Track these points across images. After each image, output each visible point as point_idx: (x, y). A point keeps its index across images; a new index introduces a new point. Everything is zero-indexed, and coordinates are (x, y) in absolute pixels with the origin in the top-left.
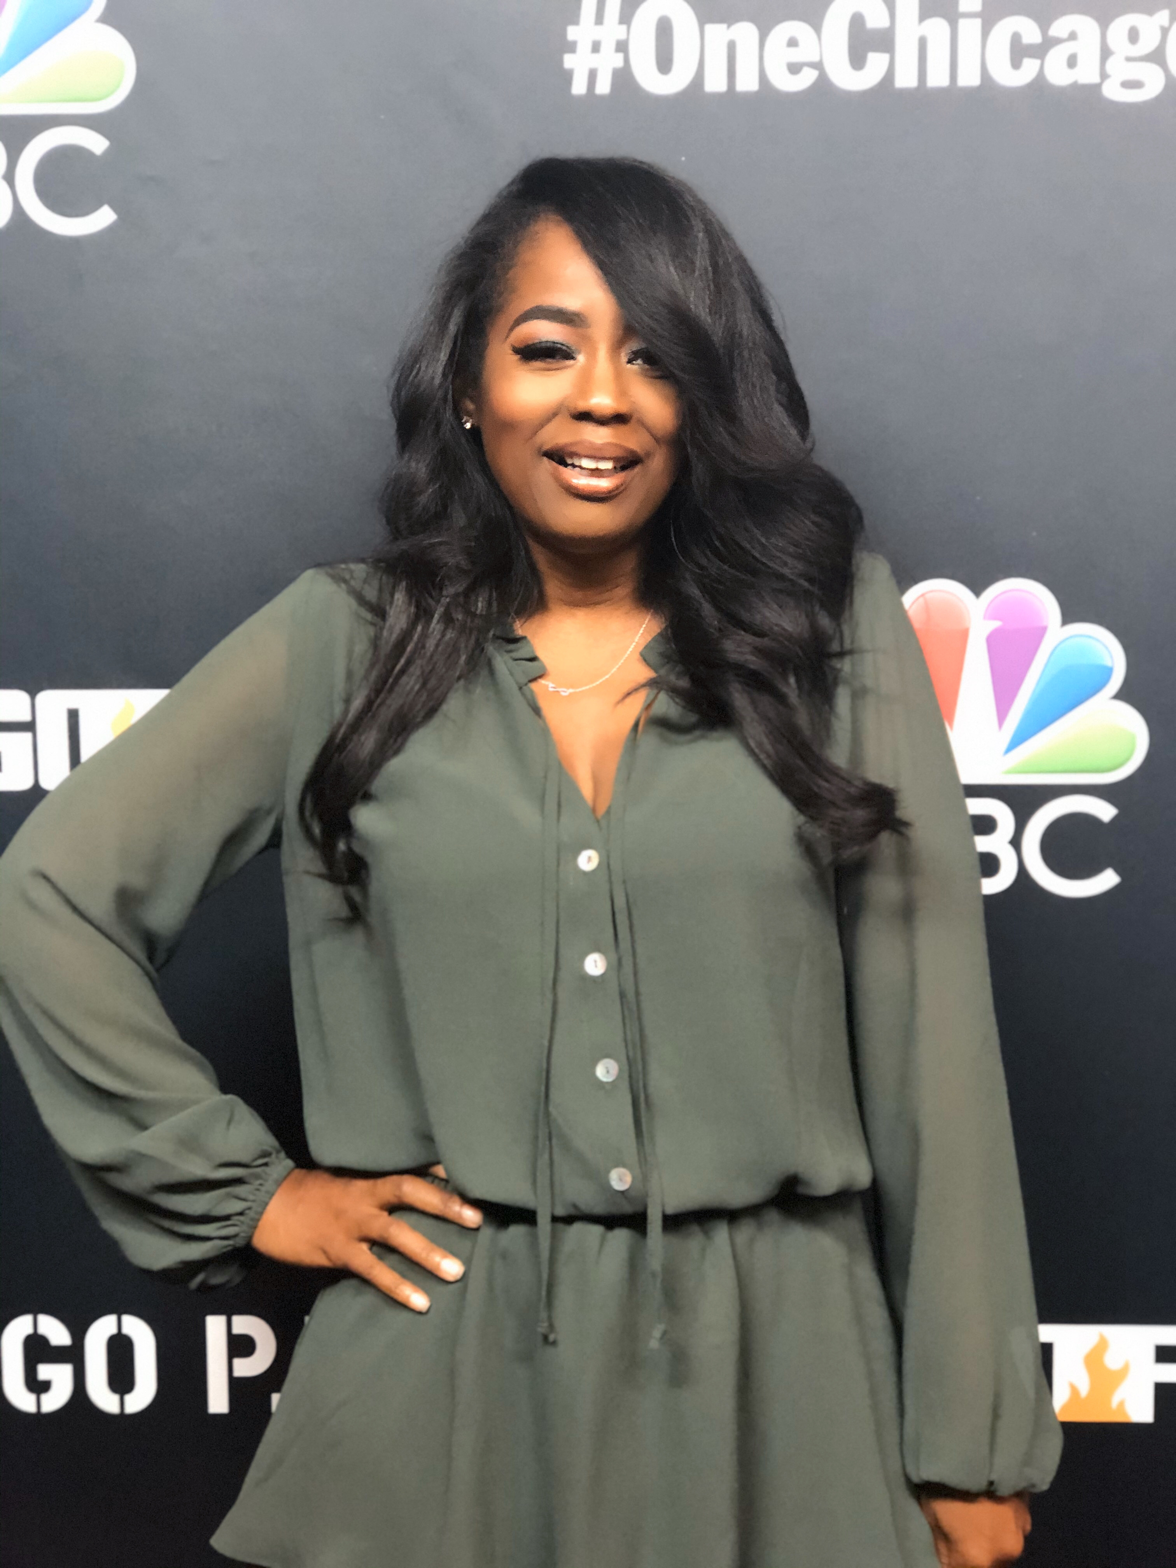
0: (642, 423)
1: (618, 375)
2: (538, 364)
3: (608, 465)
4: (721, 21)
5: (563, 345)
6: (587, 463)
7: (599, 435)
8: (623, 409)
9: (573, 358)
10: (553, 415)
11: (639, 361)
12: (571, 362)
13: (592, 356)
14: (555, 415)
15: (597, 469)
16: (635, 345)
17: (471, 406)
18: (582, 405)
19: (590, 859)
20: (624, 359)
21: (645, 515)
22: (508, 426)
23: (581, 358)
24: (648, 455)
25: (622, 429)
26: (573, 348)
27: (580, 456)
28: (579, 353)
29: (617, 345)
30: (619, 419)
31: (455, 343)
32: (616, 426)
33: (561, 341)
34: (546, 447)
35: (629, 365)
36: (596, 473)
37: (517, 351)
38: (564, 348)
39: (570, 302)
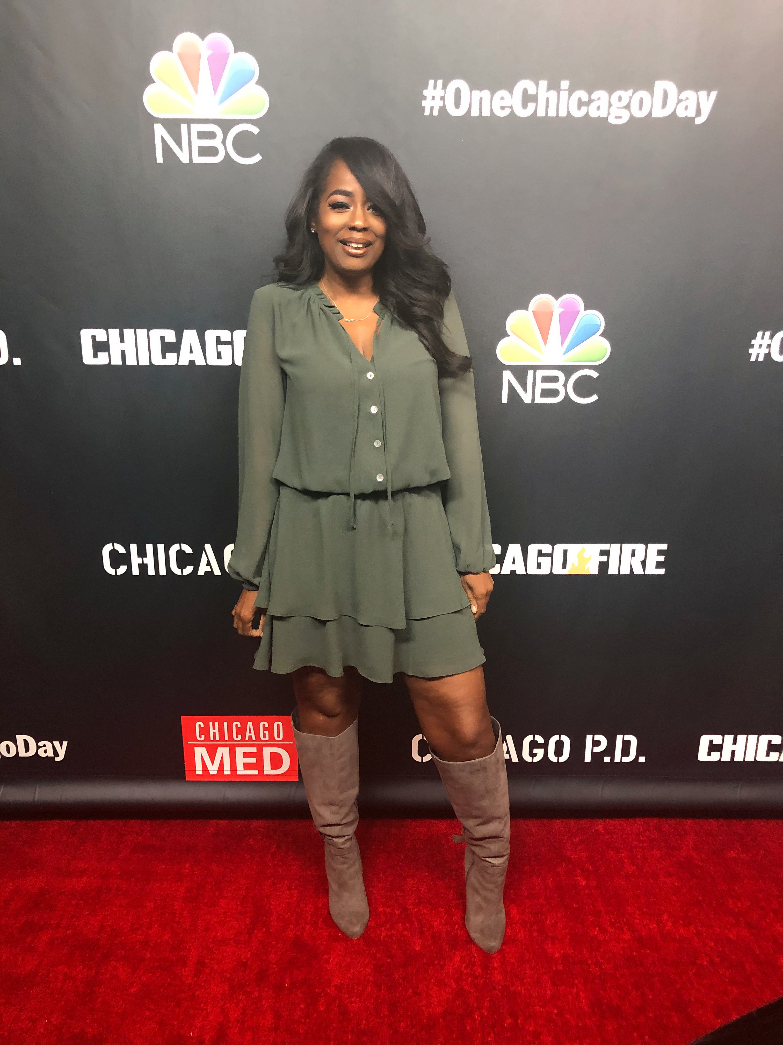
0: (372, 231)
1: (364, 214)
2: (337, 210)
3: (361, 246)
4: (478, 90)
5: (345, 203)
6: (354, 245)
7: (358, 235)
8: (366, 226)
9: (349, 208)
10: (342, 228)
11: (371, 210)
12: (349, 210)
13: (356, 208)
14: (343, 228)
15: (357, 247)
16: (369, 204)
17: (314, 224)
18: (352, 225)
19: (371, 376)
20: (366, 209)
21: (374, 262)
22: (327, 231)
23: (352, 208)
24: (374, 242)
25: (366, 233)
26: (349, 205)
27: (352, 242)
28: (351, 206)
29: (364, 204)
30: (364, 230)
31: (309, 202)
32: (363, 232)
33: (345, 202)
34: (340, 239)
35: (368, 211)
36: (357, 248)
37: (330, 205)
38: (346, 204)
39: (349, 189)
